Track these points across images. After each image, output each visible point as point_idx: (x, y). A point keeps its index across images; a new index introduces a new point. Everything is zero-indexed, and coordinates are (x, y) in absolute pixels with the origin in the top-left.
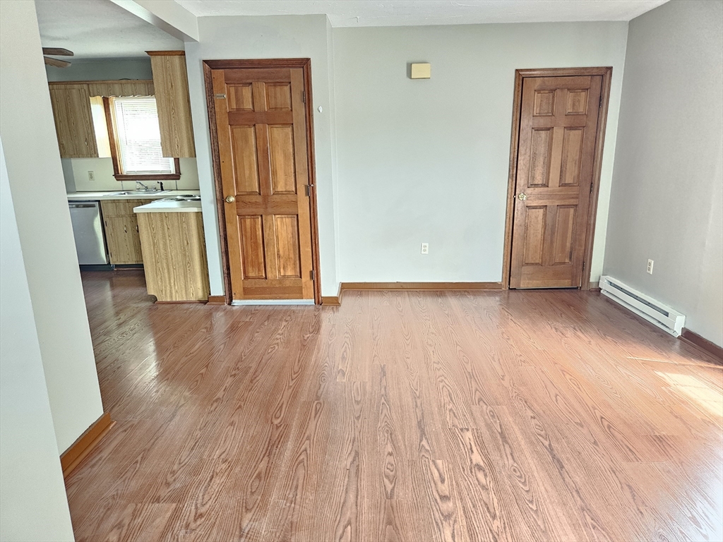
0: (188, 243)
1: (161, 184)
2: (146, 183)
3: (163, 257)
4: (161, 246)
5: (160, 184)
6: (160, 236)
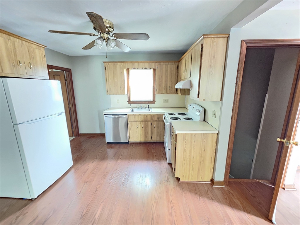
0: (204, 150)
3: (188, 157)
4: (188, 151)
6: (188, 146)
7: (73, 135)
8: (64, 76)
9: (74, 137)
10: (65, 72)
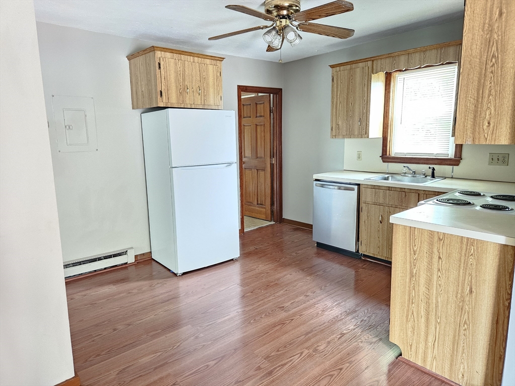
0: (471, 291)
1: (434, 169)
2: (413, 167)
3: (422, 297)
4: (422, 281)
5: (431, 170)
6: (423, 265)
7: (271, 217)
8: (269, 104)
9: (273, 223)
10: (272, 95)
